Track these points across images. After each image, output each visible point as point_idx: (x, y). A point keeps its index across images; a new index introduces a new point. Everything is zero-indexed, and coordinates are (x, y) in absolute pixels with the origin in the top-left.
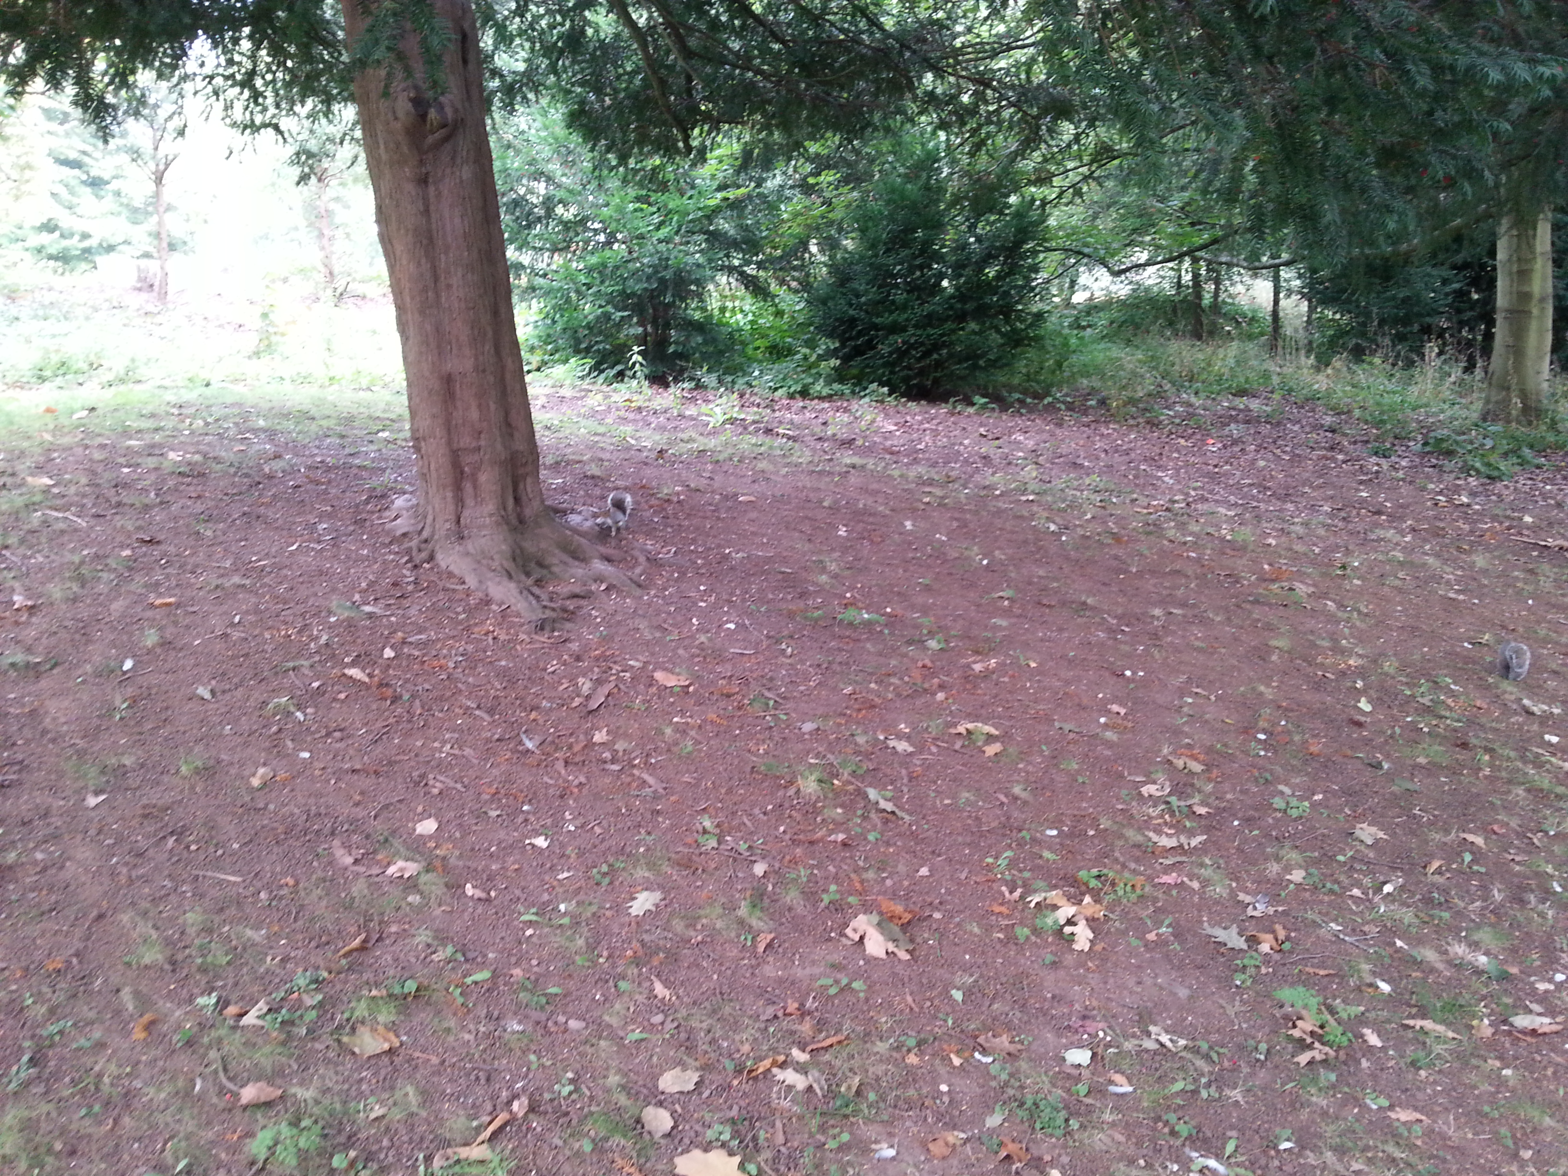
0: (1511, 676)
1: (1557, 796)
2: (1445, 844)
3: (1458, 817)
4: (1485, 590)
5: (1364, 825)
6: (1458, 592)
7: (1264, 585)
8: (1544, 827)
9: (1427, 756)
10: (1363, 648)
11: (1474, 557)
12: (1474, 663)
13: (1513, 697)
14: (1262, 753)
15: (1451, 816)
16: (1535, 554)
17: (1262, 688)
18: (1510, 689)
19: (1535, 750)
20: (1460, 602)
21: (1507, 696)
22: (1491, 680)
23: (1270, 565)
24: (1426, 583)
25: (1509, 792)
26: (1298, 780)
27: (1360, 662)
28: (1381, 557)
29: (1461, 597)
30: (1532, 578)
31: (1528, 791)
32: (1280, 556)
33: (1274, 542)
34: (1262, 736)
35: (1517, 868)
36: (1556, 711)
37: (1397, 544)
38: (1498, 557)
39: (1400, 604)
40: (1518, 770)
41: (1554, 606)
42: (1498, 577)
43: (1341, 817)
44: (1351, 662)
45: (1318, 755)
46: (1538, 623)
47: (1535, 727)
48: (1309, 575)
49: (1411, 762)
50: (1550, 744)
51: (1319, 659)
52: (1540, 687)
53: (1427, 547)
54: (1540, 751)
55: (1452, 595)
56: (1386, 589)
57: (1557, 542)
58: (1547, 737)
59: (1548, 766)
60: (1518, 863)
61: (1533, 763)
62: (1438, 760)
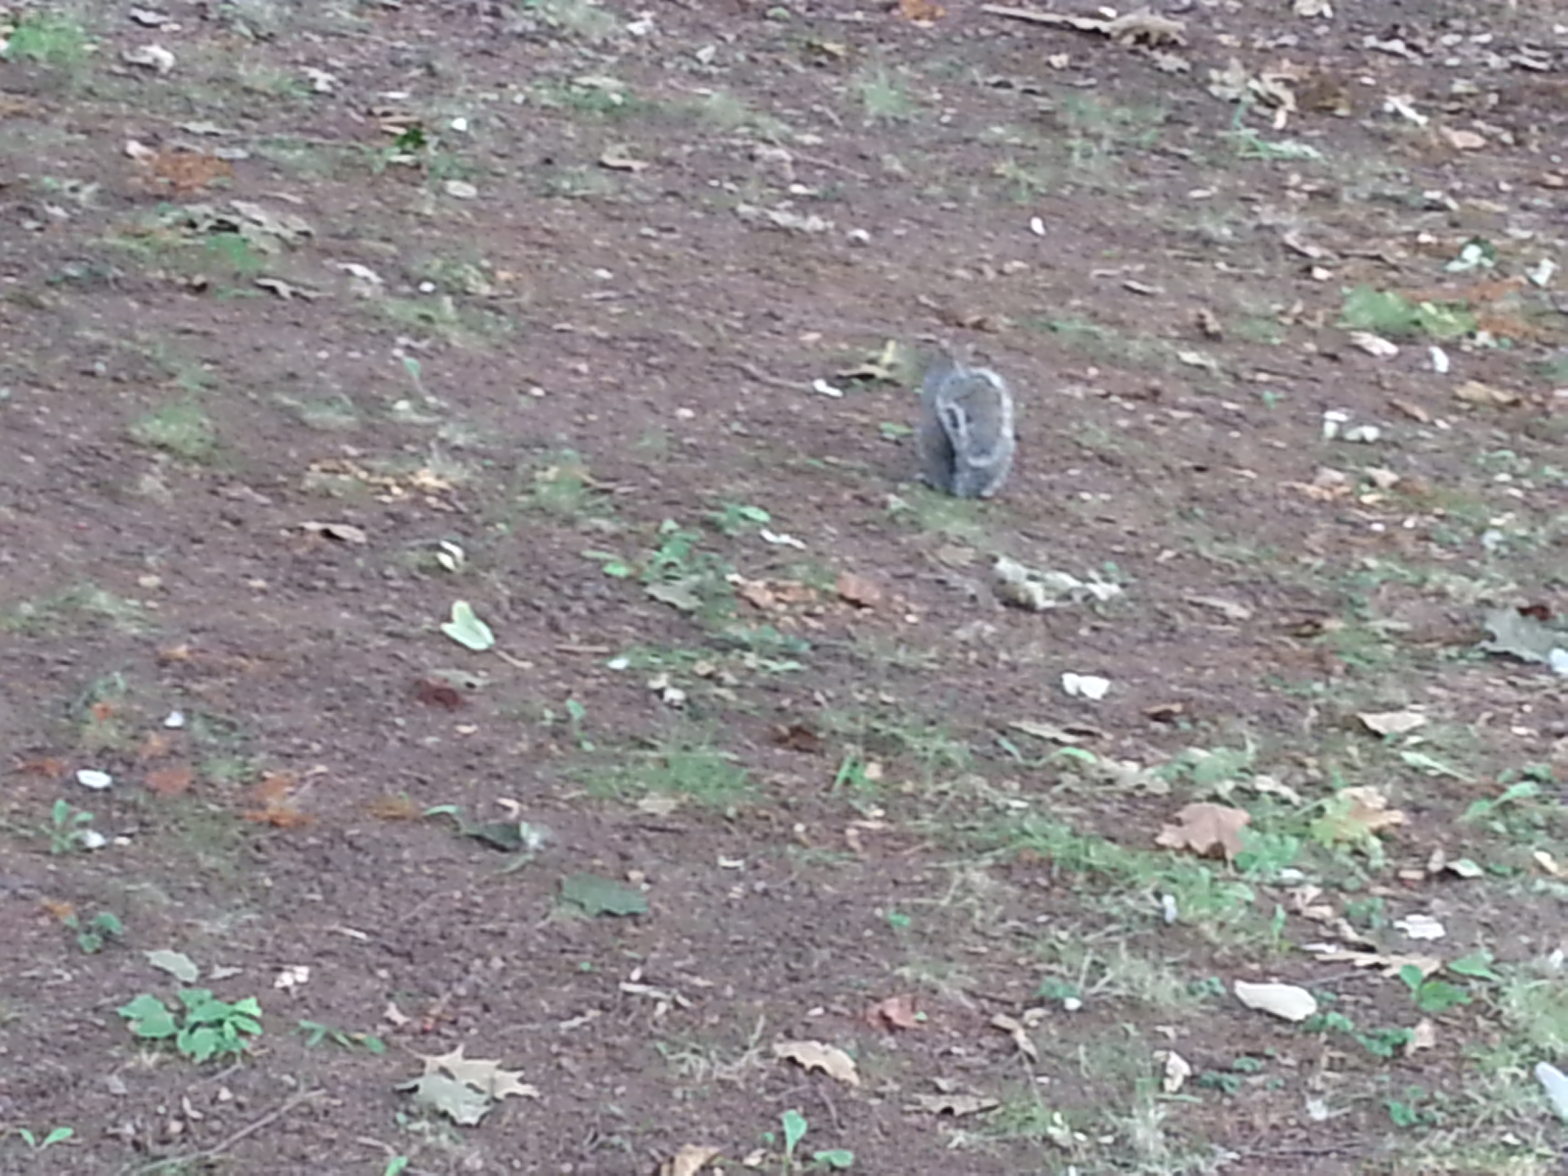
0: (962, 481)
1: (1093, 875)
2: (726, 1085)
3: (772, 989)
4: (893, 195)
5: (453, 1060)
6: (803, 205)
7: (124, 218)
8: (1051, 986)
9: (676, 786)
10: (471, 426)
11: (858, 81)
12: (847, 446)
13: (965, 557)
14: (95, 840)
15: (749, 989)
16: (1060, 60)
17: (102, 600)
18: (956, 527)
19: (1031, 727)
20: (805, 237)
21: (947, 554)
22: (895, 502)
23: (152, 141)
24: (699, 179)
25: (940, 882)
26: (221, 926)
27: (457, 474)
28: (546, 97)
29: (815, 222)
30: (1046, 143)
31: (1003, 870)
32: (190, 111)
33: (167, 59)
34: (96, 779)
35: (960, 1137)
36: (1102, 590)
37: (605, 47)
38: (942, 79)
39: (609, 258)
40: (973, 801)
41: (1111, 236)
42: (940, 145)
43: (372, 1040)
44: (427, 478)
45: (300, 825)
46: (1061, 294)
47: (1035, 652)
48: (290, 173)
49: (624, 815)
50: (1081, 704)
51: (314, 478)
52: (1054, 513)
53: (706, 53)
54: (1048, 731)
55: (783, 218)
56: (561, 208)
57: (1131, 18)
58: (1071, 682)
59: (1069, 779)
60: (964, 1121)
61: (1024, 773)
62: (709, 796)
